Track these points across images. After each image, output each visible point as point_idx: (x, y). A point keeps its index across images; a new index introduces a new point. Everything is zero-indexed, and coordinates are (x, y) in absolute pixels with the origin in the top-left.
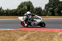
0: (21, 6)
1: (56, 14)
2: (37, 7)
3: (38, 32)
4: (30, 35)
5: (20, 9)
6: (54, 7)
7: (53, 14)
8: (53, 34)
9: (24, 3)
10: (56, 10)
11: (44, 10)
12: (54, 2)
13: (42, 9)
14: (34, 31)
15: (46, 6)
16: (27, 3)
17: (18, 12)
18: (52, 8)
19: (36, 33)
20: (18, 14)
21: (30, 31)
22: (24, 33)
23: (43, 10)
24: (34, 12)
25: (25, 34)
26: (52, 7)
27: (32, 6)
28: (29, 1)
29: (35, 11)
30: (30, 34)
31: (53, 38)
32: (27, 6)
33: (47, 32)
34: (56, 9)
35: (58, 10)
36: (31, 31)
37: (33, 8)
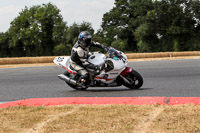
0: (22, 22)
1: (140, 44)
2: (75, 25)
3: (82, 109)
4: (55, 122)
5: (17, 31)
6: (134, 22)
7: (131, 46)
8: (134, 116)
9: (33, 10)
10: (139, 30)
11: (100, 34)
12: (134, 4)
13: (93, 31)
14: (69, 109)
15: (107, 17)
16: (42, 10)
17: (13, 44)
18: (127, 26)
19: (75, 115)
20: (12, 48)
21: (55, 109)
22: (36, 114)
23: (95, 32)
24: (65, 39)
25: (37, 120)
26: (126, 21)
27: (60, 20)
28: (49, 5)
29: (68, 37)
30: (56, 118)
31: (133, 128)
32: (41, 21)
33: (112, 107)
34: (141, 29)
35: (147, 32)
36: (60, 109)
37: (63, 26)
